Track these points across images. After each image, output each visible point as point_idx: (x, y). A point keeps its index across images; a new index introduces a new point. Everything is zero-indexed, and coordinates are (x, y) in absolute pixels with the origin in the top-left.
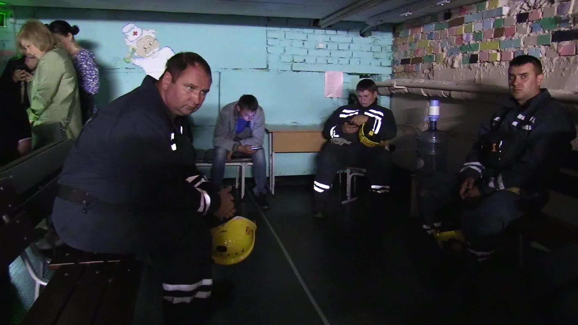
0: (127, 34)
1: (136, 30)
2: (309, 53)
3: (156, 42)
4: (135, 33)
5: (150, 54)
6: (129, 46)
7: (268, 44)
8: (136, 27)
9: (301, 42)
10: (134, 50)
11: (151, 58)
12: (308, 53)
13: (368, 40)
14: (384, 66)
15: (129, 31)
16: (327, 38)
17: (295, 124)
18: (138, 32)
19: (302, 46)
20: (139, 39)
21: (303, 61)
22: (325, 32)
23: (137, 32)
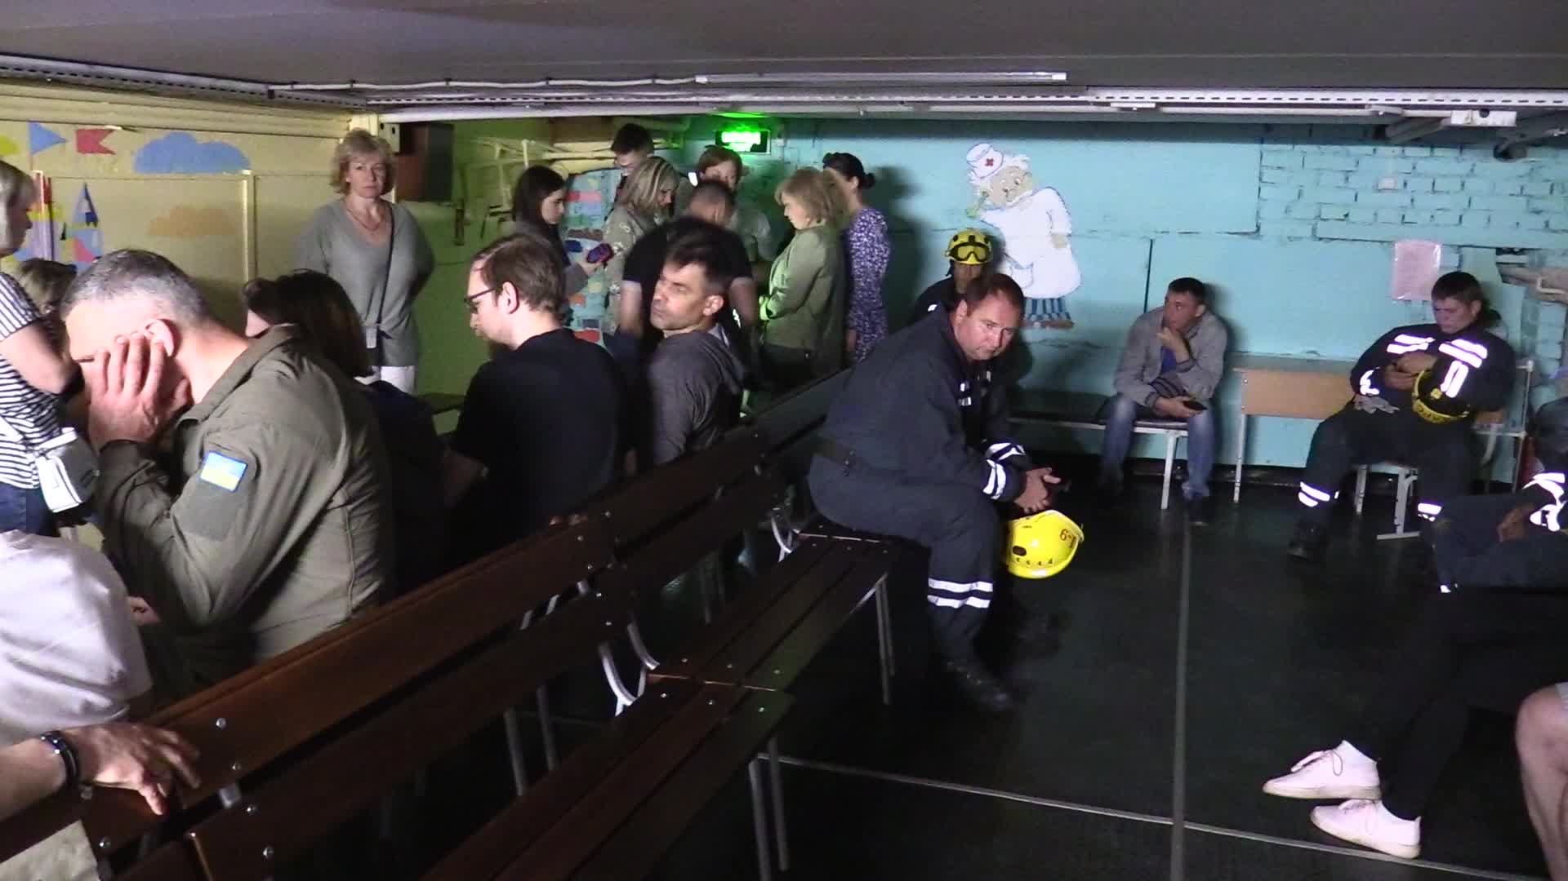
0: (972, 164)
1: (992, 154)
2: (1358, 199)
3: (1026, 178)
4: (990, 162)
5: (1014, 201)
6: (975, 187)
7: (1264, 180)
8: (992, 150)
9: (1342, 176)
10: (985, 194)
11: (1015, 208)
12: (1356, 200)
13: (1517, 167)
14: (1555, 232)
15: (979, 157)
16: (1406, 166)
17: (1313, 356)
18: (994, 158)
19: (1341, 184)
20: (996, 173)
21: (1343, 217)
22: (1403, 151)
23: (992, 160)
